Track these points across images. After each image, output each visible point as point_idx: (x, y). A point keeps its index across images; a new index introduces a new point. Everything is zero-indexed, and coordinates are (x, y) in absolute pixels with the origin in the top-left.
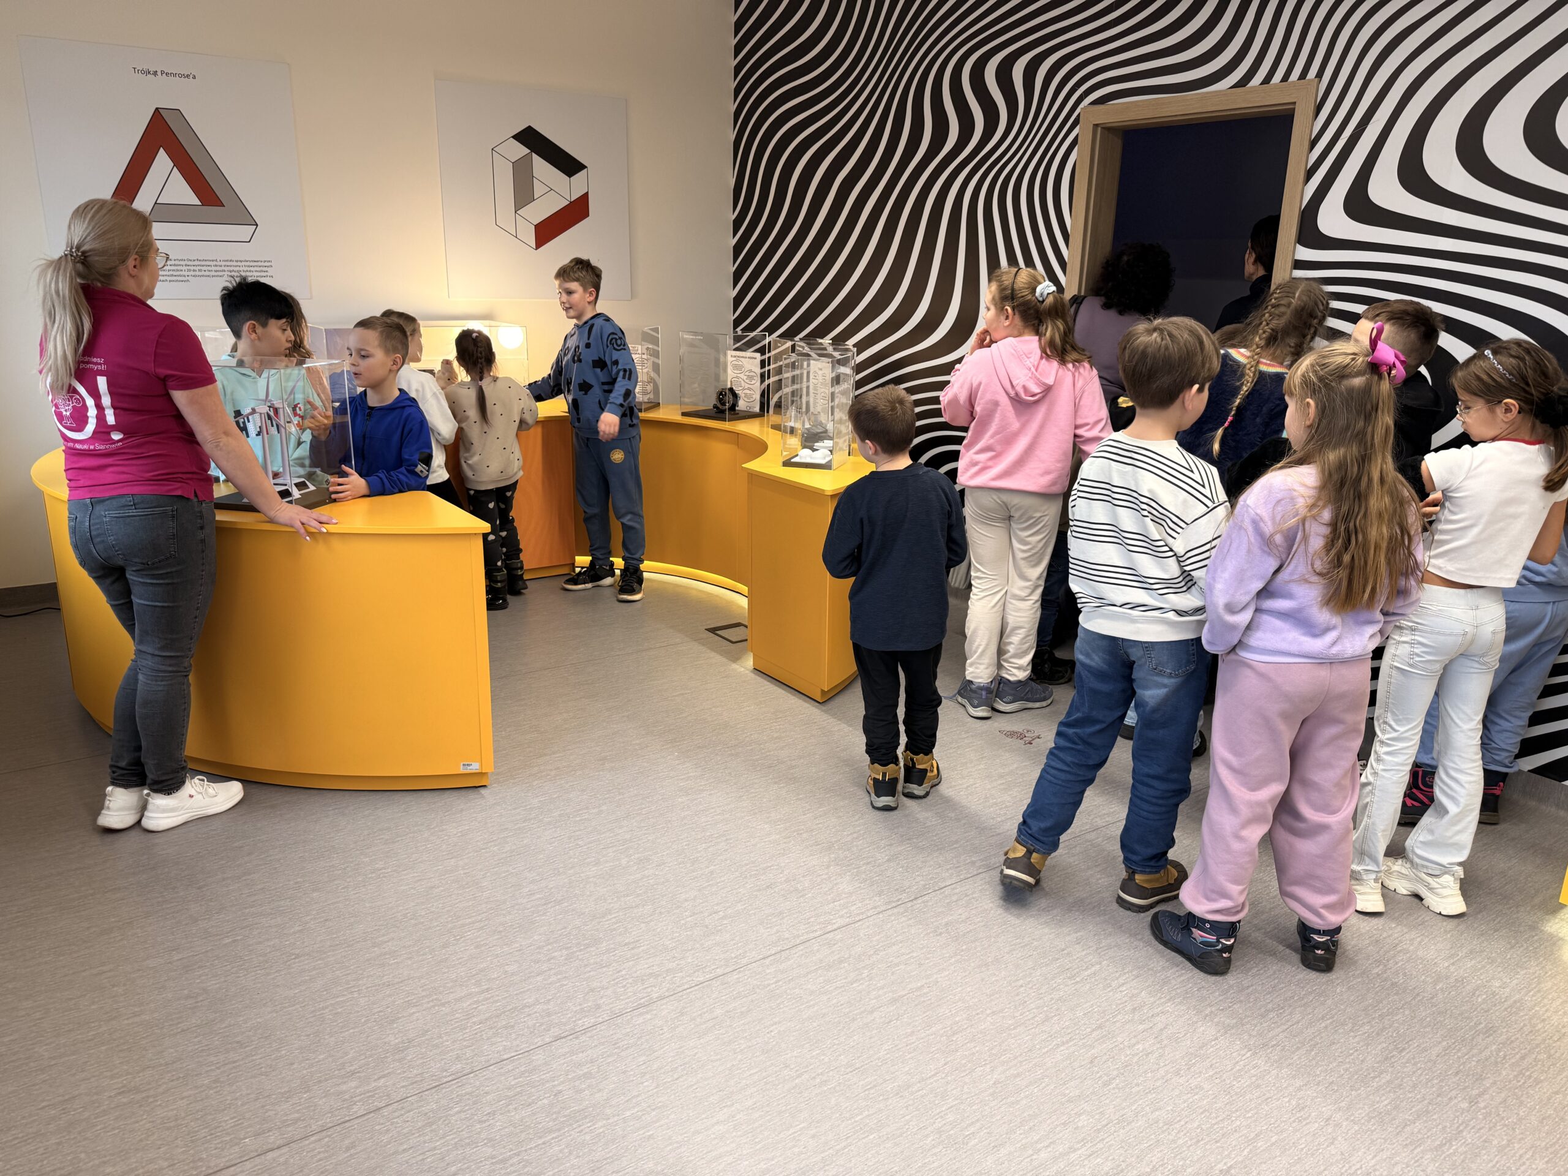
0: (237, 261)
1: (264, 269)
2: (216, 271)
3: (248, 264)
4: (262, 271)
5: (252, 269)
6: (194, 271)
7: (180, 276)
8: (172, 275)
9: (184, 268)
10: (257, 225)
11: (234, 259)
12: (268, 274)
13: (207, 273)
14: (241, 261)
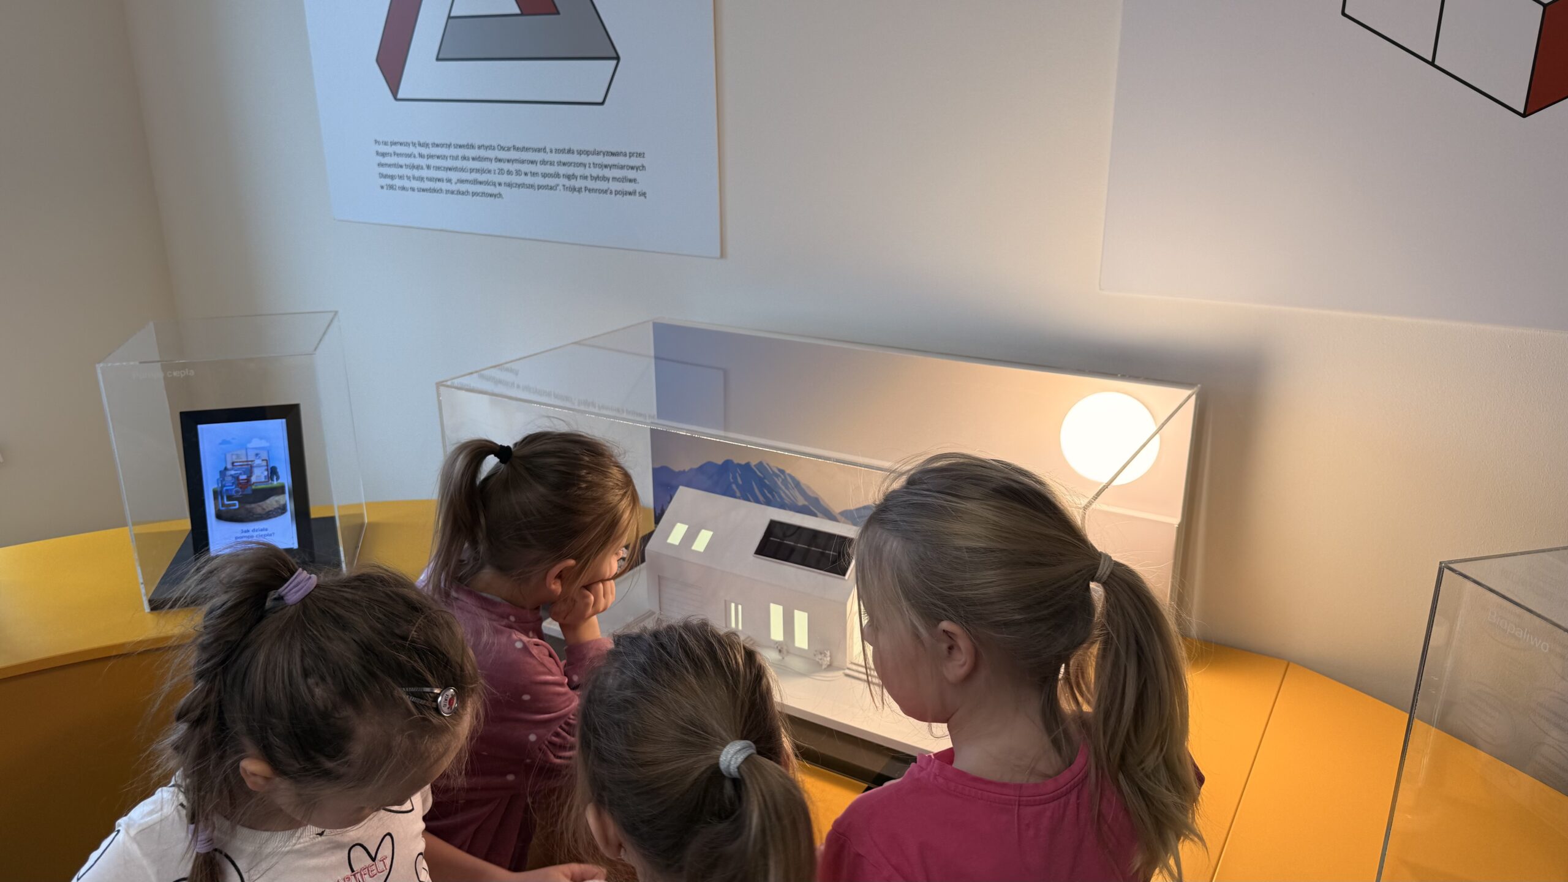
0: (580, 153)
1: (631, 174)
2: (545, 175)
3: (598, 159)
4: (625, 180)
5: (607, 173)
6: (509, 173)
7: (487, 183)
8: (476, 182)
9: (494, 166)
10: (618, 58)
11: (575, 148)
12: (638, 187)
13: (529, 180)
14: (587, 153)
